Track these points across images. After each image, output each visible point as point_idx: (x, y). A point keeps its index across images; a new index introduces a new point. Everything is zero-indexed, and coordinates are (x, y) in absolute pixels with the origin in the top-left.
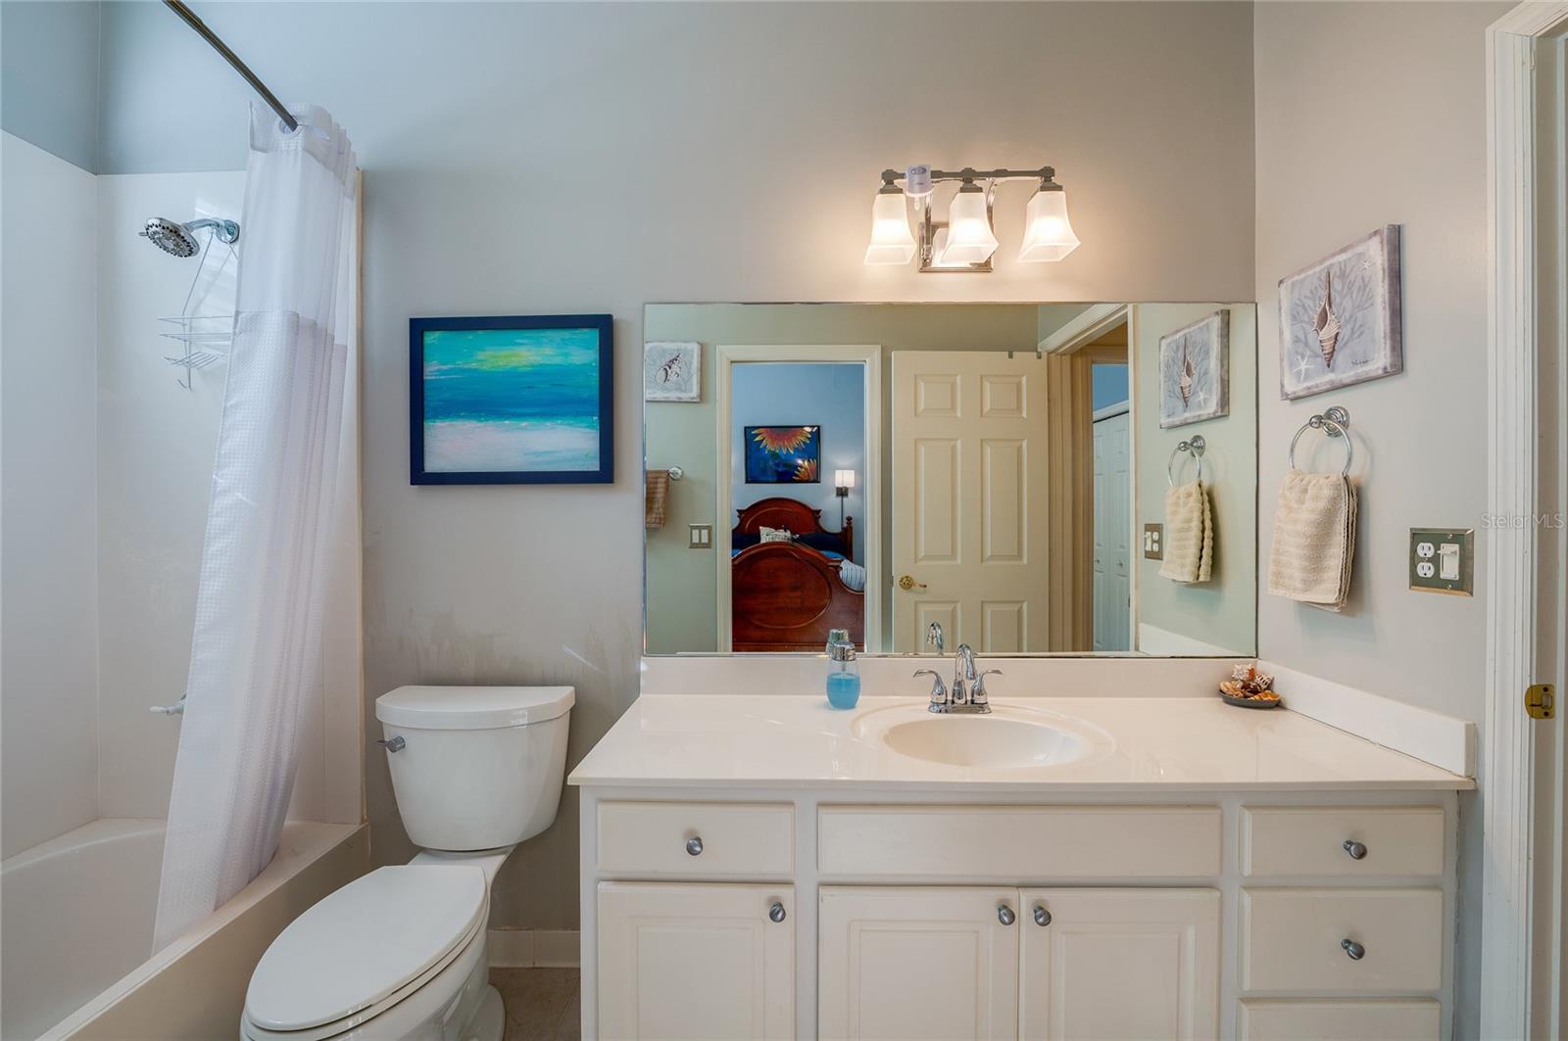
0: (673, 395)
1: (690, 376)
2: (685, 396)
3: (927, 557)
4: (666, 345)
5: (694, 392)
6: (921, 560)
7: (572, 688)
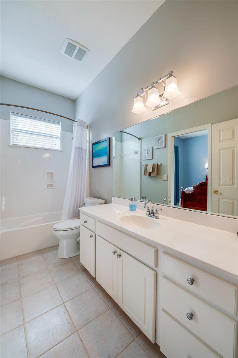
0: (159, 147)
1: (163, 142)
2: (162, 147)
3: (222, 185)
4: (158, 136)
5: (164, 145)
6: (221, 185)
7: (104, 200)
